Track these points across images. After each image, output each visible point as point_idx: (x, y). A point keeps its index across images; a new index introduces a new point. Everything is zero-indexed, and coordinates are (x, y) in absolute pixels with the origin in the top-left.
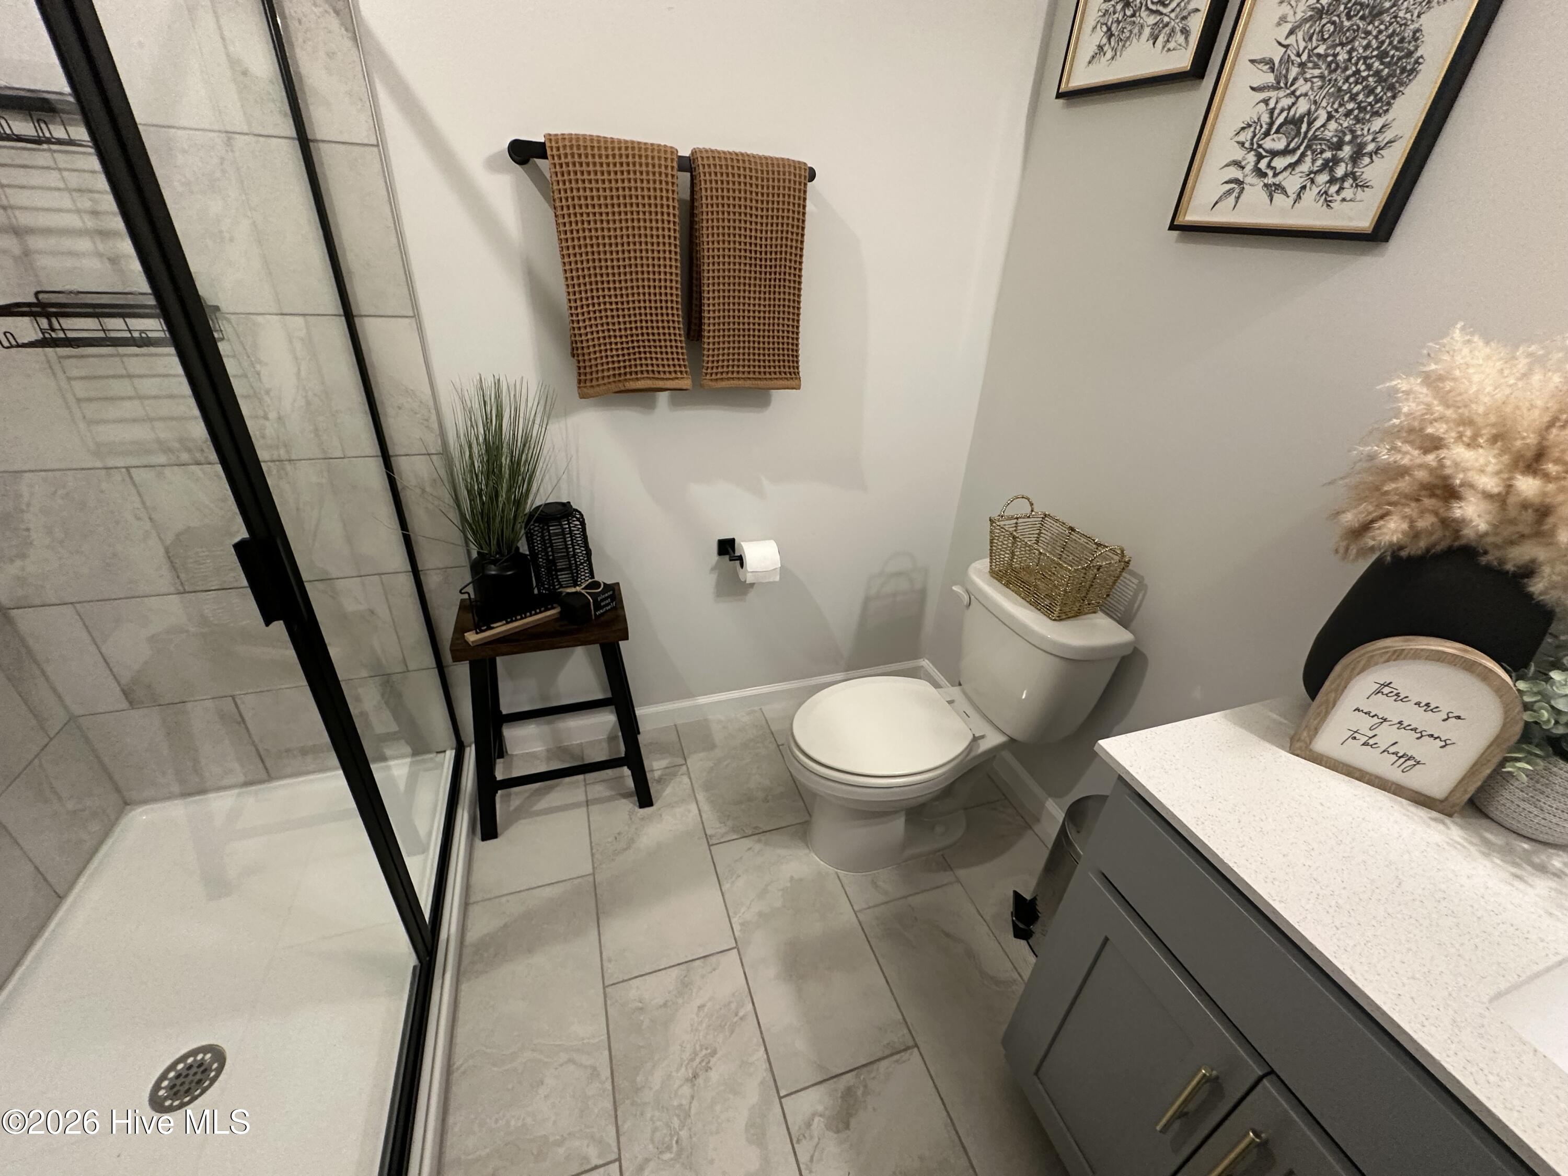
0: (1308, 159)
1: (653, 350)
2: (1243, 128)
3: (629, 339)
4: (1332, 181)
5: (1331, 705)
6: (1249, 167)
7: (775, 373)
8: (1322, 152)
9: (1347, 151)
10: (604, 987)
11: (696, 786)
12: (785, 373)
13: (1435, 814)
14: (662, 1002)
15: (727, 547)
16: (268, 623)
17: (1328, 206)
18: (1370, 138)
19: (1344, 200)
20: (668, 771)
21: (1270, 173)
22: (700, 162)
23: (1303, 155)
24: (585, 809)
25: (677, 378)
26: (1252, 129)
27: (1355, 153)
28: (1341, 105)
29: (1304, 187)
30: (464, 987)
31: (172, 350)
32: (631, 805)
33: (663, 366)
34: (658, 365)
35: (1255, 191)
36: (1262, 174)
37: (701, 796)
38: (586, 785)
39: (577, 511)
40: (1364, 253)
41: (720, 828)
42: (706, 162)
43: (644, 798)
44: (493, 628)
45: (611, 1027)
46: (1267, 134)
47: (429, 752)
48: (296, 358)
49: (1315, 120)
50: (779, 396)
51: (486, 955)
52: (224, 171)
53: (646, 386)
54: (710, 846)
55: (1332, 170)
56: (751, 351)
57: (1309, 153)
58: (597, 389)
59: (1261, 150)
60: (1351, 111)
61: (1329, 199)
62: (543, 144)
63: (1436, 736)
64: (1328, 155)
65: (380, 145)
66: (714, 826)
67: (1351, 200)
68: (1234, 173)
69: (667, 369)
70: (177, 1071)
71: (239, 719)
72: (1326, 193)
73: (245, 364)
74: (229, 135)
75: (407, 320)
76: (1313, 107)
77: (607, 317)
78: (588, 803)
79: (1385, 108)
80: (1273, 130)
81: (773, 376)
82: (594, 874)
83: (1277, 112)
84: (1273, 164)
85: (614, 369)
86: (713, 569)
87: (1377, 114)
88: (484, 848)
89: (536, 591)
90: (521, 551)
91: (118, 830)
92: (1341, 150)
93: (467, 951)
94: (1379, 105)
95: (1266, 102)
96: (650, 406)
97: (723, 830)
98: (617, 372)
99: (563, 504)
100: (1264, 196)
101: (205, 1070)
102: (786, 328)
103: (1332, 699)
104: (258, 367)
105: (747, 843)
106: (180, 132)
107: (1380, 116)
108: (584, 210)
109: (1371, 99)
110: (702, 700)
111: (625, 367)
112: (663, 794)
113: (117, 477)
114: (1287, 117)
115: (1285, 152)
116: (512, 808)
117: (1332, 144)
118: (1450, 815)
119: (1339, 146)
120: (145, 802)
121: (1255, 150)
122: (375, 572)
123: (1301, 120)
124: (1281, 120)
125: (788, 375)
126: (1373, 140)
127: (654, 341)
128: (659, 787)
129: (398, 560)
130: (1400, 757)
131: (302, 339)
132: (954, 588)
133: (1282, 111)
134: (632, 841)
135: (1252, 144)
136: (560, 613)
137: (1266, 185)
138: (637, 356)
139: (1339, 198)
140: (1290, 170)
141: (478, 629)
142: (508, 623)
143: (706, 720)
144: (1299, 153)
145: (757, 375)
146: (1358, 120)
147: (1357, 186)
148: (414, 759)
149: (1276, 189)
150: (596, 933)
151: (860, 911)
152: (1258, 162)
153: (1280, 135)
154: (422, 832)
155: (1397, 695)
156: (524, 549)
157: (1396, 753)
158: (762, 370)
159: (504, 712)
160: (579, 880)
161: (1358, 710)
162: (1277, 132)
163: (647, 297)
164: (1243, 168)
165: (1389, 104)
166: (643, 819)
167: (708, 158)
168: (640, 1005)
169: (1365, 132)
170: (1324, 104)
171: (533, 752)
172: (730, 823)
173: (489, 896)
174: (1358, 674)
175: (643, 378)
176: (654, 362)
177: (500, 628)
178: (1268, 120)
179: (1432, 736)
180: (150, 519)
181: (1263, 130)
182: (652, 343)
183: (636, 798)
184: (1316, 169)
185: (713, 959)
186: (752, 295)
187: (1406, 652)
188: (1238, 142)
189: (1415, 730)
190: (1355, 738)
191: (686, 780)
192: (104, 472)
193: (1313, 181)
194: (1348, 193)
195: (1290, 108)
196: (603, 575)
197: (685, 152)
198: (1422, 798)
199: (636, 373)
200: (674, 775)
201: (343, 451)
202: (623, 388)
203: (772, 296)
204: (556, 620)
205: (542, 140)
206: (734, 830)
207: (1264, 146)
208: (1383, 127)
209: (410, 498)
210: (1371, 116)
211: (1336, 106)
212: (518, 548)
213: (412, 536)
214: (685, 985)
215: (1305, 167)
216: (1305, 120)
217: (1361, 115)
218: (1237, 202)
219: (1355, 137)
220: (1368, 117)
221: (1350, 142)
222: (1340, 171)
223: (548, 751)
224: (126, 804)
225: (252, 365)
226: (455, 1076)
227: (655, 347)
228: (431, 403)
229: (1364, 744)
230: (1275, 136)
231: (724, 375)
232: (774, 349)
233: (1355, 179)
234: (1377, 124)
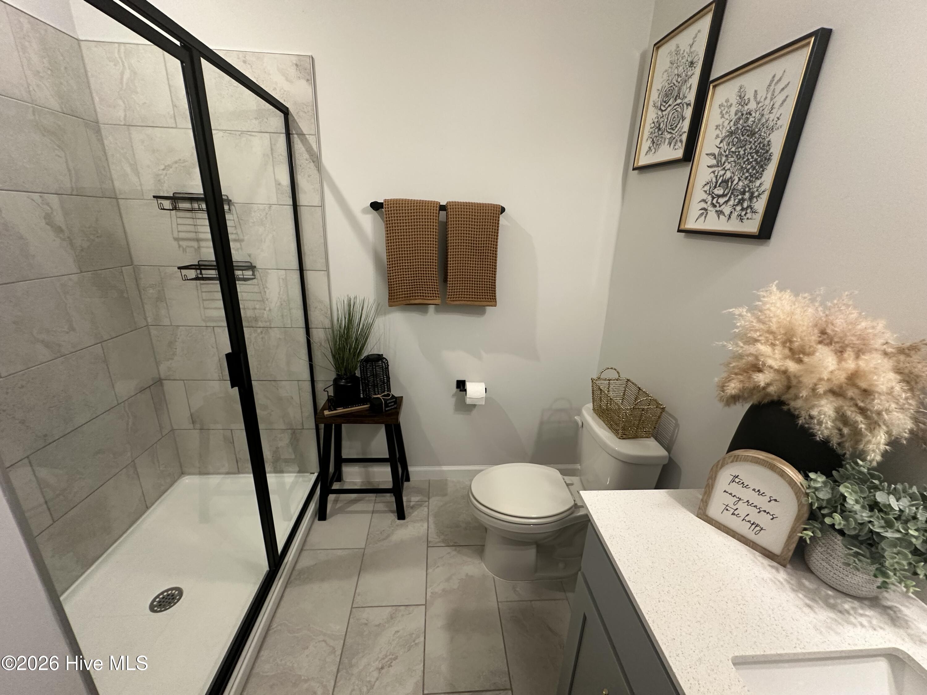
0: (732, 199)
1: (423, 286)
2: (706, 185)
3: (413, 281)
4: (743, 209)
5: (711, 487)
6: (709, 203)
7: (483, 298)
8: (738, 196)
9: (747, 195)
10: (352, 608)
11: (430, 514)
12: (488, 299)
13: (775, 564)
14: (377, 623)
15: (461, 385)
16: (232, 387)
17: (742, 221)
18: (755, 189)
19: (748, 219)
20: (419, 503)
21: (718, 205)
22: (449, 207)
23: (730, 197)
24: (371, 515)
25: (434, 299)
26: (709, 185)
27: (750, 196)
28: (743, 174)
29: (731, 212)
30: (288, 590)
31: (218, 282)
32: (394, 517)
33: (428, 293)
34: (426, 293)
35: (712, 213)
36: (715, 206)
37: (431, 519)
38: (375, 503)
39: (385, 358)
40: (762, 245)
41: (436, 538)
42: (452, 207)
43: (401, 515)
44: (337, 410)
45: (349, 629)
46: (715, 187)
47: (307, 472)
48: (280, 287)
49: (734, 180)
50: (489, 309)
51: (302, 577)
52: (266, 218)
53: (421, 302)
54: (428, 547)
55: (742, 205)
56: (471, 288)
57: (732, 196)
58: (396, 303)
59: (713, 194)
60: (748, 177)
61: (742, 218)
62: (382, 203)
63: (767, 511)
64: (740, 197)
65: (322, 206)
66: (433, 537)
67: (751, 219)
68: (703, 205)
69: (429, 295)
70: (164, 595)
71: (232, 441)
72: (740, 215)
73: (261, 288)
74: (270, 205)
75: (323, 272)
76: (732, 175)
77: (403, 272)
78: (373, 512)
79: (760, 176)
80: (718, 186)
81: (482, 300)
82: (365, 549)
83: (718, 177)
84: (718, 201)
85: (405, 294)
86: (453, 395)
87: (757, 178)
88: (317, 523)
89: (362, 396)
90: (356, 375)
91: (176, 484)
92: (745, 195)
93: (295, 573)
94: (758, 174)
95: (714, 172)
96: (426, 312)
97: (437, 540)
98: (406, 296)
99: (379, 355)
100: (715, 215)
101: (173, 598)
102: (488, 277)
103: (710, 483)
104: (266, 289)
105: (448, 549)
106: (255, 205)
107: (759, 179)
108: (396, 228)
109: (754, 171)
110: (445, 468)
111: (410, 294)
112: (412, 515)
113: (210, 330)
114: (722, 180)
115: (723, 196)
116: (337, 507)
117: (741, 192)
118: (784, 566)
119: (744, 193)
120: (189, 474)
121: (711, 194)
122: (296, 379)
123: (728, 181)
124: (720, 181)
125: (489, 300)
126: (757, 190)
127: (424, 282)
128: (411, 511)
129: (306, 375)
130: (752, 524)
131: (283, 279)
132: (575, 417)
133: (720, 176)
134: (388, 536)
135: (710, 192)
136: (369, 407)
137: (716, 211)
138: (416, 289)
139: (745, 218)
140: (725, 204)
141: (330, 409)
142: (344, 408)
143: (446, 480)
144: (729, 196)
145: (473, 299)
146: (751, 181)
147: (753, 212)
148: (298, 474)
149: (721, 213)
150: (356, 579)
151: (501, 602)
152: (713, 200)
153: (720, 188)
154: (292, 511)
155: (743, 483)
156: (358, 373)
157: (749, 521)
158: (476, 297)
159: (344, 457)
160: (357, 550)
161: (725, 491)
162: (719, 186)
163: (422, 263)
164: (707, 203)
165: (762, 174)
166: (397, 525)
167: (453, 205)
168: (366, 622)
169: (754, 186)
170: (737, 174)
171: (356, 482)
172: (442, 537)
173: (313, 548)
174: (721, 468)
175: (419, 299)
176: (424, 292)
177: (340, 410)
178: (715, 181)
179: (765, 511)
180: (217, 348)
181: (714, 185)
182: (423, 283)
183: (396, 514)
184: (736, 204)
185: (411, 608)
186: (472, 262)
187: (740, 457)
188: (704, 191)
189: (755, 506)
190: (727, 510)
191: (426, 509)
192: (205, 328)
193: (735, 209)
194: (749, 215)
195: (723, 176)
196: (395, 392)
197: (443, 203)
198: (767, 553)
199: (415, 296)
200: (421, 506)
201: (291, 325)
202: (409, 303)
203: (482, 263)
204: (367, 410)
205: (382, 201)
206: (444, 541)
207: (715, 193)
208: (760, 184)
209: (314, 347)
210: (755, 180)
211: (741, 175)
212: (355, 373)
213: (314, 365)
214: (392, 617)
215: (731, 203)
216: (730, 180)
217: (751, 179)
218: (705, 219)
219: (750, 189)
220: (754, 180)
221: (748, 191)
222: (745, 205)
223: (362, 482)
224: (182, 473)
225: (264, 288)
226: (271, 632)
227: (425, 285)
228: (329, 307)
229: (733, 514)
230: (719, 188)
231: (457, 299)
232: (482, 287)
233: (751, 209)
234: (758, 183)
